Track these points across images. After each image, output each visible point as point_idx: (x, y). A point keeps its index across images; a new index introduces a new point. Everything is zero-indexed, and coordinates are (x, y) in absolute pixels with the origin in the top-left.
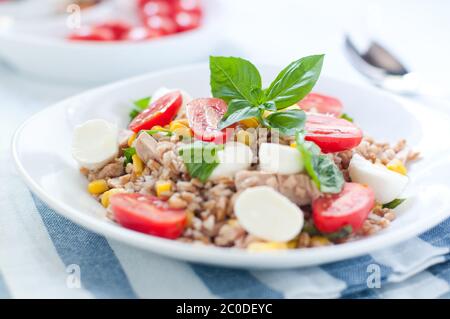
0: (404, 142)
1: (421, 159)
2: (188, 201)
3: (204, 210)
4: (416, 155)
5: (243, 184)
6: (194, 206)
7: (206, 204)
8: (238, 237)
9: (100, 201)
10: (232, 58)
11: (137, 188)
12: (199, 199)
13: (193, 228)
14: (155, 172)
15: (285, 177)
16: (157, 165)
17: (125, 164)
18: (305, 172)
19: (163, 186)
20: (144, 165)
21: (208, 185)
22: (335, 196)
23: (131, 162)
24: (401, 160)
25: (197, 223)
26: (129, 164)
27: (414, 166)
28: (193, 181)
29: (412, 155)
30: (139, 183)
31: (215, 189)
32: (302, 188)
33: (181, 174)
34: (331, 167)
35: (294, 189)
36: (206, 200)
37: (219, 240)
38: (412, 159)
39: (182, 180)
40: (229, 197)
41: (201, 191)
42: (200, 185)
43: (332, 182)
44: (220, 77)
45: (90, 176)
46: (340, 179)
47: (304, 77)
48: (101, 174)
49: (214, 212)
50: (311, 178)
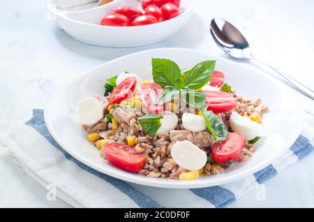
0: (259, 100)
1: (269, 111)
2: (145, 148)
3: (154, 153)
4: (266, 109)
5: (174, 138)
6: (149, 151)
7: (155, 149)
8: (173, 168)
9: (96, 145)
10: (164, 59)
11: (116, 139)
12: (151, 147)
13: (149, 164)
14: (125, 130)
15: (197, 133)
16: (126, 126)
17: (107, 123)
18: (207, 130)
19: (131, 139)
20: (118, 125)
21: (155, 138)
22: (224, 142)
23: (111, 122)
24: (258, 112)
25: (151, 161)
26: (110, 124)
27: (265, 115)
28: (147, 136)
29: (264, 109)
30: (117, 136)
31: (159, 141)
32: (206, 139)
33: (140, 131)
34: (221, 125)
35: (202, 139)
36: (154, 146)
37: (163, 170)
38: (264, 111)
39: (141, 136)
40: (167, 145)
41: (151, 141)
42: (151, 138)
43: (222, 134)
44: (158, 70)
45: (88, 130)
46: (226, 132)
47: (205, 73)
48: (94, 129)
49: (159, 154)
50: (210, 133)
